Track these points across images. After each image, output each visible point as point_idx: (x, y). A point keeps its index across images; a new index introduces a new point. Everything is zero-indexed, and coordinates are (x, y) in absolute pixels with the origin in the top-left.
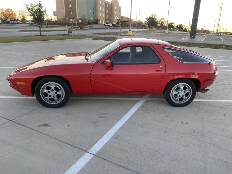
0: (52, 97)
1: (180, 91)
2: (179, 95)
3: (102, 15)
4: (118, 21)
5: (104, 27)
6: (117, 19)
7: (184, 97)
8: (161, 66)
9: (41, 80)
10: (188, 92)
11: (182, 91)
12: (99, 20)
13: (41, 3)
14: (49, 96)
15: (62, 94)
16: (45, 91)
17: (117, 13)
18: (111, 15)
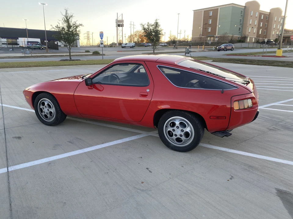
0: (46, 114)
1: (175, 128)
2: (174, 133)
3: (252, 30)
4: (277, 38)
5: (255, 45)
6: (277, 34)
8: (148, 90)
10: (188, 131)
12: (247, 37)
14: (44, 112)
15: (53, 111)
16: (41, 106)
17: (277, 26)
18: (267, 29)
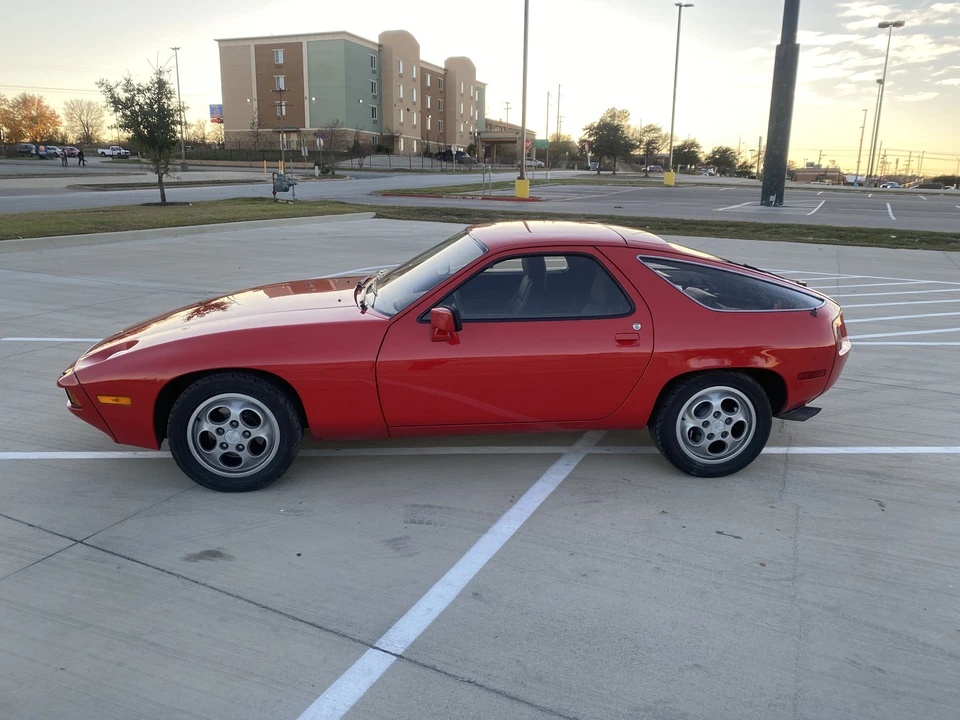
0: (232, 449)
1: (710, 418)
2: (706, 431)
3: (408, 118)
4: (473, 142)
5: (417, 163)
6: (471, 133)
7: (729, 439)
8: (637, 327)
9: (193, 387)
10: (742, 419)
11: (717, 415)
12: (397, 137)
13: (165, 77)
14: (221, 445)
15: (267, 436)
16: (207, 426)
17: (467, 109)
18: (443, 116)
